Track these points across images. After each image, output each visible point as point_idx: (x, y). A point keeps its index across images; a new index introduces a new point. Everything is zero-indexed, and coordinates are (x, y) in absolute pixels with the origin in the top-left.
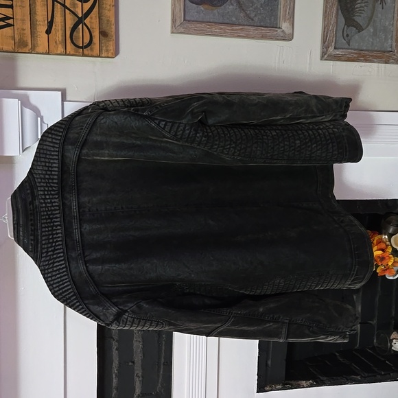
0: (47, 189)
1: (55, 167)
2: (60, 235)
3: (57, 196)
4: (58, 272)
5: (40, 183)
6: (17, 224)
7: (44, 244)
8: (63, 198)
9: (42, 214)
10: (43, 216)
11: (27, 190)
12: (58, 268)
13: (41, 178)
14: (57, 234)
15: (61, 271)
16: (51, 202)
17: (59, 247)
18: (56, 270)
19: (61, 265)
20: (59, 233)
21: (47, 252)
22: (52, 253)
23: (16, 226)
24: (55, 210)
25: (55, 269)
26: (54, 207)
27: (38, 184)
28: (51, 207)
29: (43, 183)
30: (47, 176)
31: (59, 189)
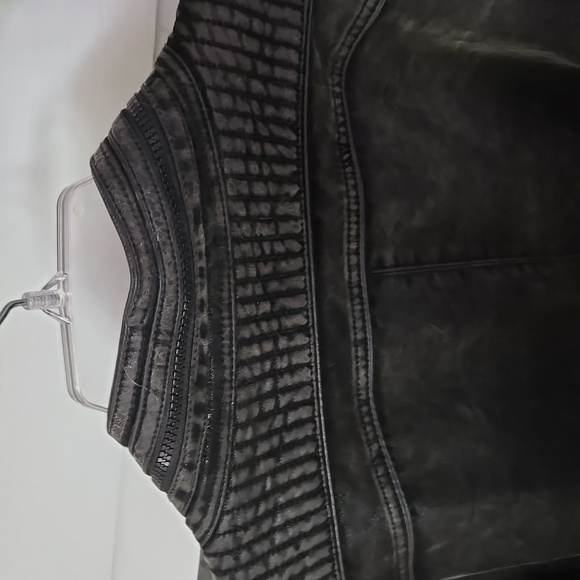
0: (256, 148)
1: (289, 45)
2: (305, 375)
3: (294, 190)
4: (291, 552)
5: (228, 113)
6: (146, 331)
7: (244, 426)
8: (317, 200)
9: (240, 272)
10: (244, 282)
11: (180, 145)
12: (292, 532)
13: (232, 91)
14: (292, 369)
15: (305, 546)
16: (274, 219)
17: (300, 434)
18: (284, 546)
19: (305, 518)
20: (300, 366)
21: (252, 463)
22: (270, 463)
23: (137, 338)
24: (289, 255)
25: (278, 538)
26: (282, 239)
27: (221, 122)
28: (272, 239)
29: (244, 116)
30: (257, 86)
31: (300, 154)
